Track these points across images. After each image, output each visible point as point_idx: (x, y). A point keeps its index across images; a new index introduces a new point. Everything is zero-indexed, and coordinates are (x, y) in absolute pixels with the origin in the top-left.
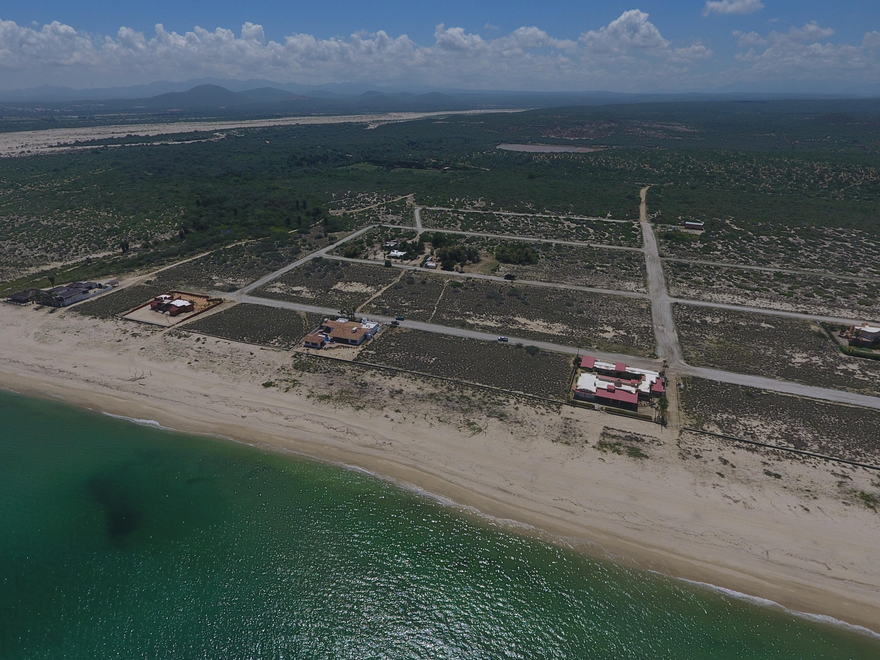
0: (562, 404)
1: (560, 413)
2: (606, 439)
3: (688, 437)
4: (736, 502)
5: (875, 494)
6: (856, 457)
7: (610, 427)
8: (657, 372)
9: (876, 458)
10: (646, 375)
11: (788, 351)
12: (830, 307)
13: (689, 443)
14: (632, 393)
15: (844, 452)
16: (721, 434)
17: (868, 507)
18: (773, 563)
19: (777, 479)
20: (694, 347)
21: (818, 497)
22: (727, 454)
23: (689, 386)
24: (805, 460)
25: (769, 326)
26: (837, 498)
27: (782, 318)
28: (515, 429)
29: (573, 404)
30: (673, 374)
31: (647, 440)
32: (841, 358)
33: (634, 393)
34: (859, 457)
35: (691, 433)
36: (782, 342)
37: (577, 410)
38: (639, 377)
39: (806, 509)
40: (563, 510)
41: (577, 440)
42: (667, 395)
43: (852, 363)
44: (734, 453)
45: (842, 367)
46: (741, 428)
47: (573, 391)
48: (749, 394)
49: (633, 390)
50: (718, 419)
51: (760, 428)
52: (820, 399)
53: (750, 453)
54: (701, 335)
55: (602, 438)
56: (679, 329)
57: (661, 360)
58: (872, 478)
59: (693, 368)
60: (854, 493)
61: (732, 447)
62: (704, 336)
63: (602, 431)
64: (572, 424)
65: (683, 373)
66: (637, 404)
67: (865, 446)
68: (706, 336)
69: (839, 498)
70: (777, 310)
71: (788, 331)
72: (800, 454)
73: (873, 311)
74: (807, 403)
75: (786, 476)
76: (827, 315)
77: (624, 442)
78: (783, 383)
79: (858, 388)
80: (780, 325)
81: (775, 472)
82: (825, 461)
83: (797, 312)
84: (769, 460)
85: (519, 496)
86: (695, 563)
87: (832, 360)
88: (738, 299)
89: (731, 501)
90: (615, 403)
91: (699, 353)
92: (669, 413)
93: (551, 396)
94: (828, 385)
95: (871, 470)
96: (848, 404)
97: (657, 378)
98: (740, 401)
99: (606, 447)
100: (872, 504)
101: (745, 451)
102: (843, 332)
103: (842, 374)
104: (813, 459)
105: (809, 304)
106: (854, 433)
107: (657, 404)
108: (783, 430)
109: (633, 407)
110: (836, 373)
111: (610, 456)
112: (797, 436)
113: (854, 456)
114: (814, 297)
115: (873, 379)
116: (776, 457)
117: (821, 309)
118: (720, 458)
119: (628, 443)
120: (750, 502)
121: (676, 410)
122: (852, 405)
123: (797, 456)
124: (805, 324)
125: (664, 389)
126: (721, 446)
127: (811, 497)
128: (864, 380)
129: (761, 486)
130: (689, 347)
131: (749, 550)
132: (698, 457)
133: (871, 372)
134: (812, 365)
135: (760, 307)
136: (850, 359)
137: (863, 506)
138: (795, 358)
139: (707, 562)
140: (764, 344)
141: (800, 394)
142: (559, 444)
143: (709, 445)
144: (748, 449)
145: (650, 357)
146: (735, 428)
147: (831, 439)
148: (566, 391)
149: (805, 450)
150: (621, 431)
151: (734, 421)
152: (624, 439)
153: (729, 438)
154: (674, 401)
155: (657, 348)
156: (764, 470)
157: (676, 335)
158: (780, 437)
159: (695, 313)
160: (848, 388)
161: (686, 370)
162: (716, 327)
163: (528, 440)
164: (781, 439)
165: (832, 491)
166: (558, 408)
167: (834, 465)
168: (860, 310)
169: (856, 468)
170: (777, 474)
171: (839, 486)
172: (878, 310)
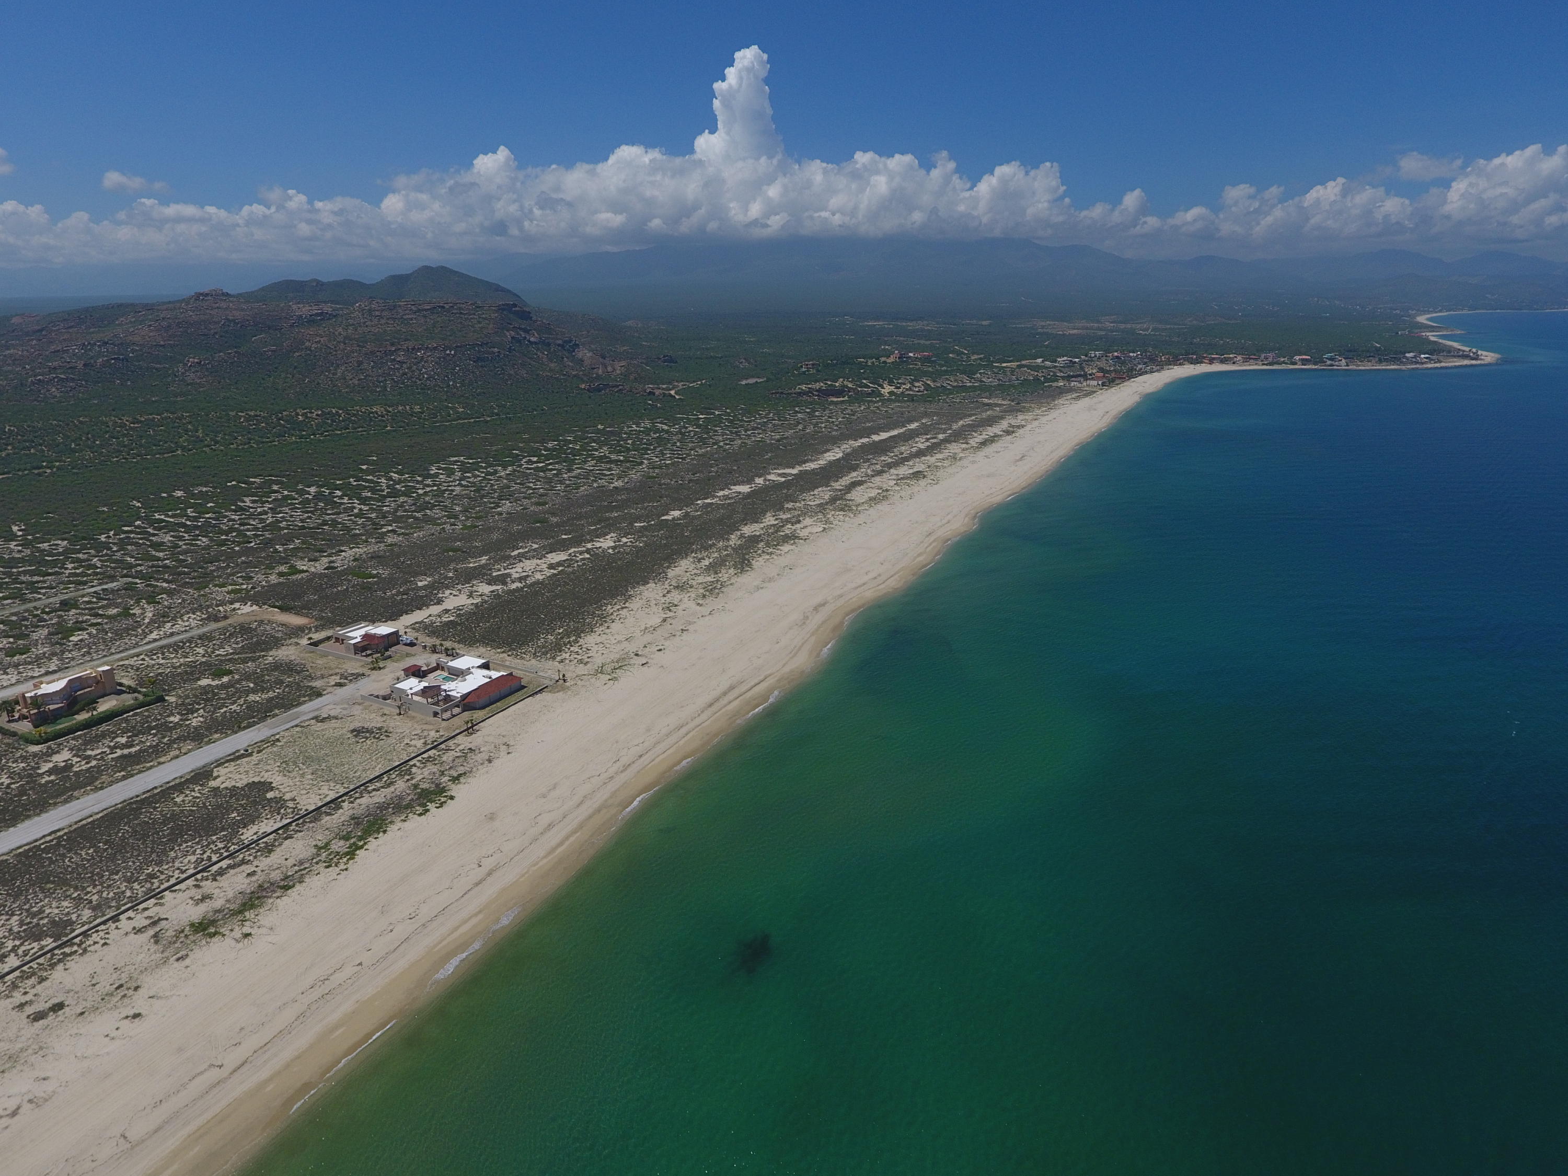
4: (14, 1114)
5: (208, 912)
6: (152, 884)
9: (177, 864)
15: (131, 889)
17: (211, 937)
18: (143, 1141)
19: (60, 1013)
21: (139, 984)
24: (84, 946)
26: (165, 961)
32: (35, 755)
34: (155, 881)
39: (137, 1016)
43: (58, 752)
45: (45, 767)
52: (44, 836)
58: (191, 895)
60: (182, 935)
67: (153, 860)
69: (168, 958)
72: (70, 943)
73: (38, 658)
74: (27, 857)
75: (71, 994)
79: (90, 784)
81: (49, 1005)
82: (114, 922)
84: (25, 993)
87: (23, 765)
94: (41, 806)
95: (182, 886)
96: (91, 816)
100: (212, 930)
102: (11, 712)
103: (52, 777)
104: (95, 935)
106: (128, 852)
108: (16, 929)
110: (43, 781)
112: (46, 921)
113: (148, 885)
115: (102, 757)
116: (33, 980)
120: (40, 1090)
122: (97, 813)
123: (67, 950)
127: (131, 992)
128: (91, 767)
129: (41, 1048)
131: (94, 1164)
133: (93, 750)
136: (49, 747)
137: (204, 942)
141: (5, 850)
147: (101, 884)
149: (73, 930)
156: (28, 1017)
158: (17, 943)
160: (76, 794)
164: (22, 944)
165: (153, 957)
167: (130, 918)
168: (16, 666)
169: (162, 898)
170: (54, 1005)
171: (156, 942)
172: (44, 653)
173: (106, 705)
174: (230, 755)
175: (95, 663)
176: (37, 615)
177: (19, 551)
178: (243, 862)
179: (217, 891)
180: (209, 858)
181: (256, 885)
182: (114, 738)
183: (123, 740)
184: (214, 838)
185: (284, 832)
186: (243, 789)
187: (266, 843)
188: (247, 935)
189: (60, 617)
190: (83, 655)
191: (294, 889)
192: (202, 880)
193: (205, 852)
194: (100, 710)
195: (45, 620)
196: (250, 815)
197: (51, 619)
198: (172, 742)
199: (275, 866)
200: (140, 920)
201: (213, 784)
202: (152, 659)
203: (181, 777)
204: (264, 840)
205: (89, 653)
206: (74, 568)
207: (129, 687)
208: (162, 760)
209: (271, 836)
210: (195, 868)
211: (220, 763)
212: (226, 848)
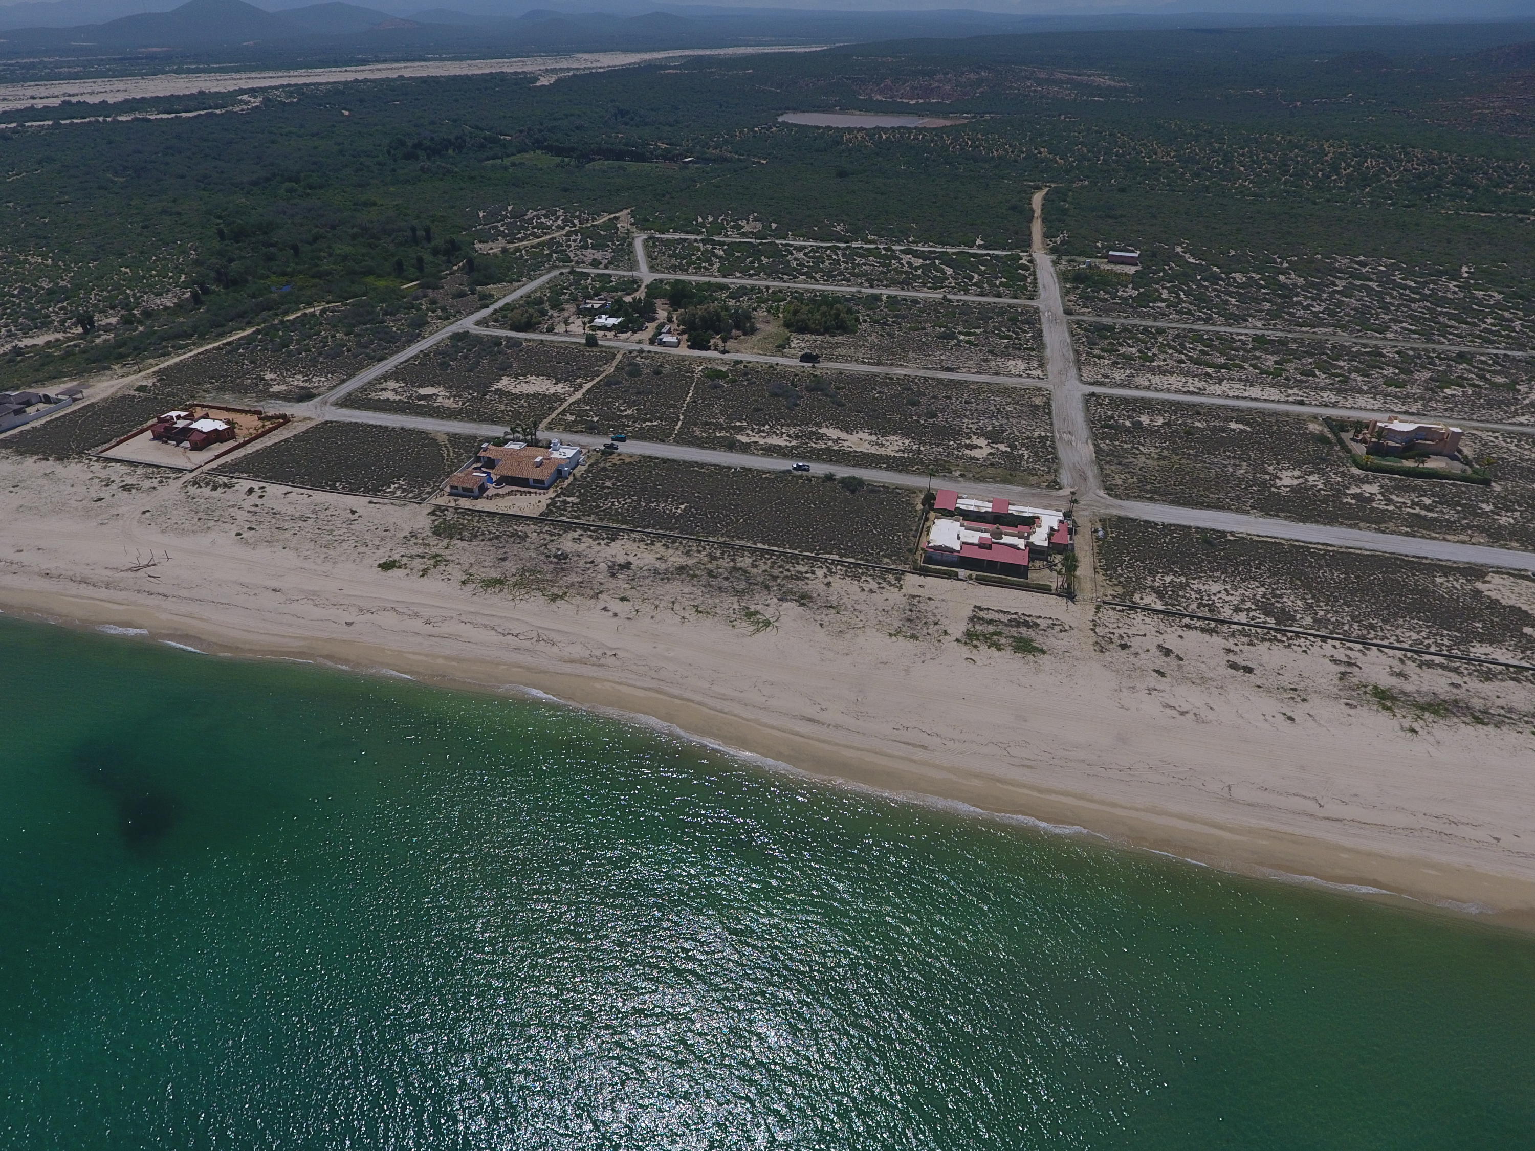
0: (903, 572)
1: (901, 588)
2: (977, 627)
3: (1109, 616)
4: (1183, 713)
5: (1395, 687)
6: (1369, 633)
7: (984, 606)
8: (1060, 511)
9: (1398, 632)
10: (1043, 517)
11: (1271, 468)
12: (1339, 392)
13: (1111, 626)
14: (1019, 549)
15: (1351, 626)
16: (1161, 608)
17: (1383, 708)
18: (1238, 803)
19: (1247, 675)
20: (1121, 467)
21: (1308, 698)
22: (1171, 640)
23: (1112, 533)
24: (1291, 642)
25: (1241, 426)
26: (1338, 698)
27: (1264, 414)
28: (826, 619)
29: (923, 572)
30: (1086, 513)
31: (1043, 624)
32: (1353, 476)
33: (1023, 547)
34: (1373, 633)
35: (1114, 609)
36: (1262, 453)
37: (930, 581)
38: (1031, 522)
39: (1291, 719)
40: (908, 744)
41: (930, 631)
42: (1076, 549)
43: (1371, 483)
44: (1181, 637)
45: (1354, 490)
46: (1193, 597)
47: (922, 549)
48: (1207, 542)
49: (1021, 543)
50: (1157, 584)
51: (1223, 595)
52: (1318, 543)
53: (1206, 636)
54: (1133, 447)
55: (970, 625)
56: (1096, 438)
57: (1066, 492)
58: (1391, 664)
59: (1119, 502)
60: (1363, 689)
61: (1179, 629)
62: (1137, 448)
63: (971, 614)
64: (921, 605)
65: (1102, 511)
66: (1028, 567)
67: (1382, 615)
68: (1141, 448)
69: (1340, 697)
70: (1256, 399)
71: (1271, 434)
72: (1283, 632)
73: (1407, 396)
74: (1297, 552)
75: (1262, 668)
76: (1334, 405)
77: (1006, 630)
78: (1261, 520)
79: (1376, 523)
80: (1259, 425)
81: (1244, 664)
82: (1322, 641)
83: (1287, 402)
84: (1236, 644)
85: (837, 727)
86: (1119, 812)
87: (1339, 479)
88: (1194, 384)
89: (1174, 713)
90: (991, 566)
91: (1129, 476)
92: (1078, 578)
93: (886, 560)
94: (1330, 520)
95: (1391, 652)
96: (1360, 549)
97: (1061, 522)
98: (1192, 554)
99: (978, 639)
100: (1389, 704)
101: (1199, 633)
102: (1358, 432)
103: (1353, 501)
104: (1303, 640)
105: (1307, 388)
106: (1367, 595)
107: (1059, 565)
108: (1258, 597)
109: (1020, 571)
110: (1345, 500)
111: (984, 652)
112: (1279, 605)
113: (1365, 632)
114: (1315, 376)
115: (1401, 507)
116: (1246, 640)
117: (1325, 395)
118: (1159, 646)
119: (1014, 631)
120: (1205, 713)
121: (1091, 573)
122: (1367, 550)
123: (1279, 636)
124: (1300, 420)
125: (1071, 539)
126: (1162, 627)
127: (1298, 699)
128: (1387, 510)
129: (1222, 687)
130: (1113, 467)
131: (1203, 787)
132: (1124, 647)
133: (1398, 496)
134: (1307, 489)
135: (1228, 396)
136: (1367, 476)
137: (1375, 707)
138: (1280, 479)
139: (1137, 810)
140: (1234, 458)
141: (1287, 537)
142: (901, 638)
143: (1143, 627)
144: (1203, 630)
145: (1048, 487)
146: (1184, 597)
147: (1332, 607)
148: (910, 551)
149: (1291, 626)
150: (1002, 611)
151: (1183, 586)
152: (1006, 625)
153: (1174, 614)
154: (1087, 559)
155: (1061, 471)
156: (1228, 661)
157: (1092, 447)
158: (1253, 607)
159: (1123, 409)
160: (1361, 524)
161: (1107, 506)
162: (1157, 431)
163: (848, 636)
164: (1255, 610)
165: (1331, 688)
166: (898, 579)
167: (1334, 647)
168: (1386, 395)
169: (1368, 649)
170: (1247, 667)
171: (1341, 679)
172: (1415, 394)
173: (1434, 464)
174: (1515, 570)
175: (1451, 421)
176: (1432, 357)
177: (1455, 292)
178: (1456, 670)
179: (1415, 677)
180: (1428, 646)
181: (1453, 697)
182: (1422, 496)
183: (1427, 501)
184: (1445, 632)
185: (1515, 673)
186: (1504, 607)
187: (1490, 669)
188: (1413, 731)
189: (1449, 366)
190: (1446, 410)
191: (1485, 728)
192: (1409, 659)
193: (1428, 638)
194: (1426, 465)
195: (1435, 365)
196: (1494, 636)
197: (1440, 365)
198: (1469, 527)
199: (1483, 695)
200: (1340, 654)
201: (1479, 585)
202: (1505, 441)
203: (1455, 562)
204: (1490, 666)
205: (1452, 410)
206: (1492, 325)
207: (1466, 457)
208: (1449, 537)
209: (1500, 667)
210: (1411, 645)
211: (1499, 571)
212: (1450, 648)
